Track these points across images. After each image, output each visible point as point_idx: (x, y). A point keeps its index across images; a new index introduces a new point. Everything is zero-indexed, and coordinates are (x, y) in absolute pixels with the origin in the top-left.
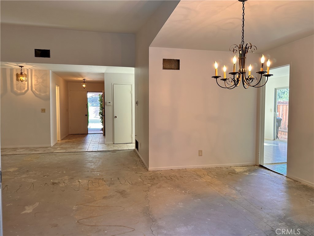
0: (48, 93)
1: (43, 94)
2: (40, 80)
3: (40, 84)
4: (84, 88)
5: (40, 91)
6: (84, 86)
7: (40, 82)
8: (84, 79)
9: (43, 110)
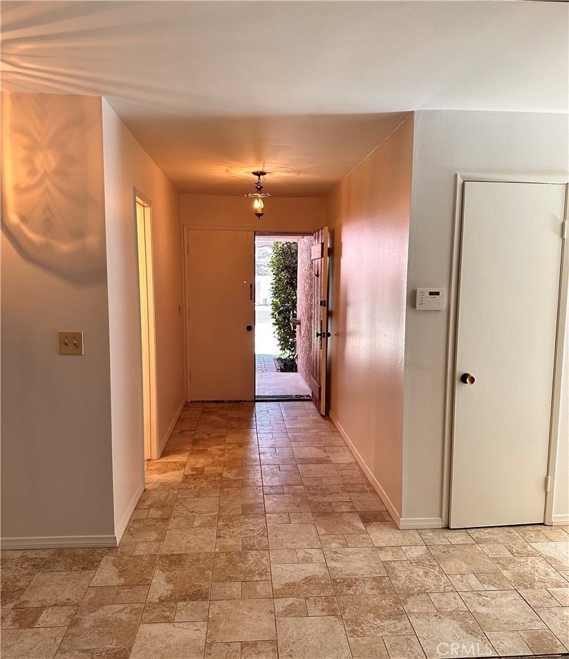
0: (91, 240)
1: (65, 247)
2: (47, 161)
3: (48, 183)
4: (259, 215)
5: (48, 227)
6: (258, 205)
7: (45, 173)
8: (259, 174)
9: (70, 343)
